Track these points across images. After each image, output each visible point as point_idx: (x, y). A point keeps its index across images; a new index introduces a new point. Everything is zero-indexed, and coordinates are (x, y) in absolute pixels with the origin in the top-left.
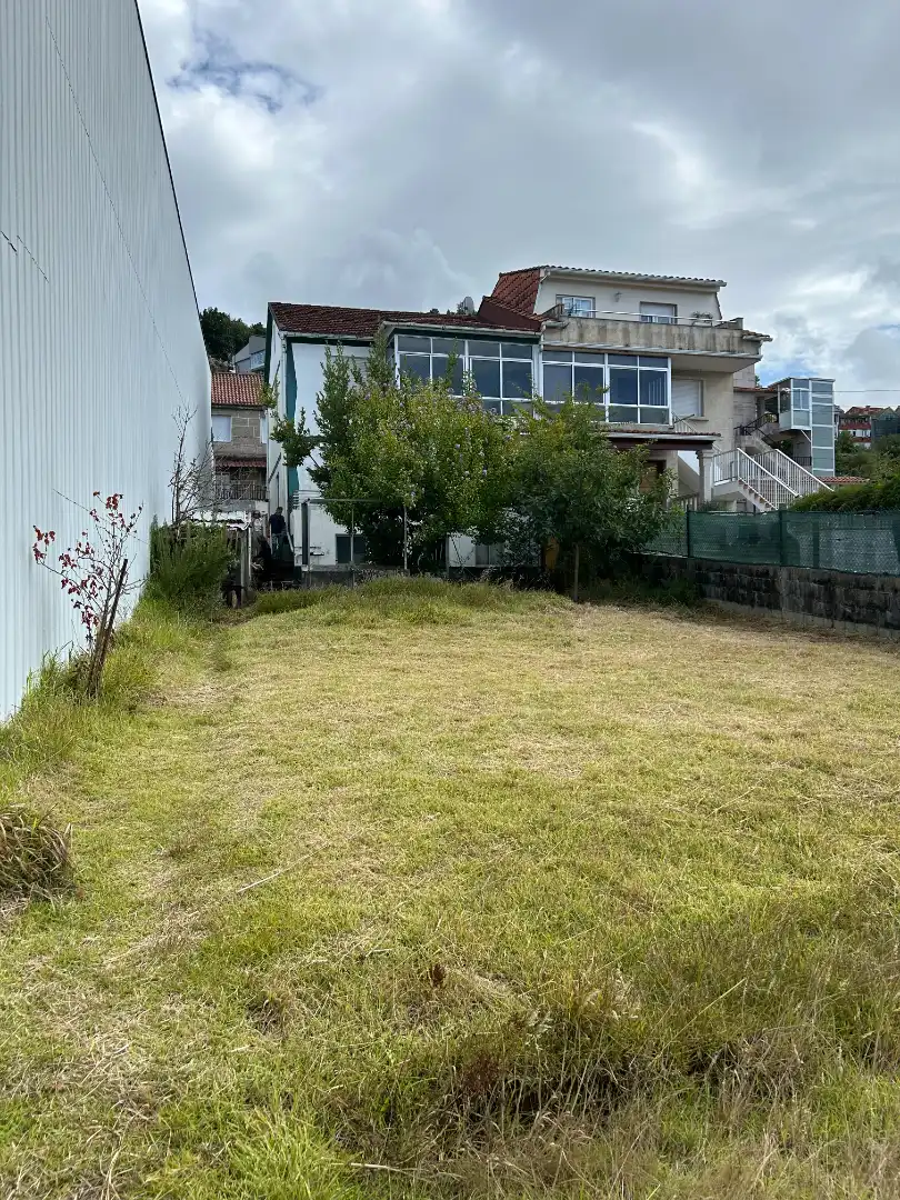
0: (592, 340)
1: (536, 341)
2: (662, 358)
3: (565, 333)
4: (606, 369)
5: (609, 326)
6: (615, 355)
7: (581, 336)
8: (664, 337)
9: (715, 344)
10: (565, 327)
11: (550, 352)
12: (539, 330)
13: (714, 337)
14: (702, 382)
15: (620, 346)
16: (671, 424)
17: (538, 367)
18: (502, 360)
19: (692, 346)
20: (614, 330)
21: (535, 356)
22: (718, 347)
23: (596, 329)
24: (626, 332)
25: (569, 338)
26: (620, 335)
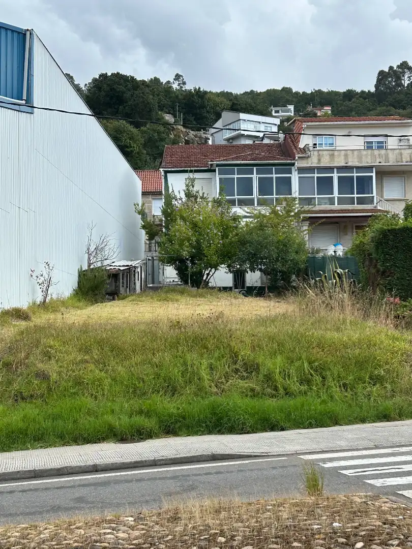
0: (326, 162)
1: (293, 165)
2: (369, 169)
3: (309, 159)
4: (335, 176)
5: (336, 153)
6: (340, 169)
7: (319, 160)
8: (369, 157)
9: (402, 157)
10: (309, 157)
11: (301, 170)
12: (294, 159)
13: (401, 154)
14: (405, 177)
15: (343, 164)
16: (375, 204)
17: (295, 178)
18: (274, 176)
19: (387, 160)
20: (339, 155)
21: (293, 173)
22: (404, 160)
23: (328, 156)
24: (346, 156)
25: (313, 162)
26: (343, 157)
